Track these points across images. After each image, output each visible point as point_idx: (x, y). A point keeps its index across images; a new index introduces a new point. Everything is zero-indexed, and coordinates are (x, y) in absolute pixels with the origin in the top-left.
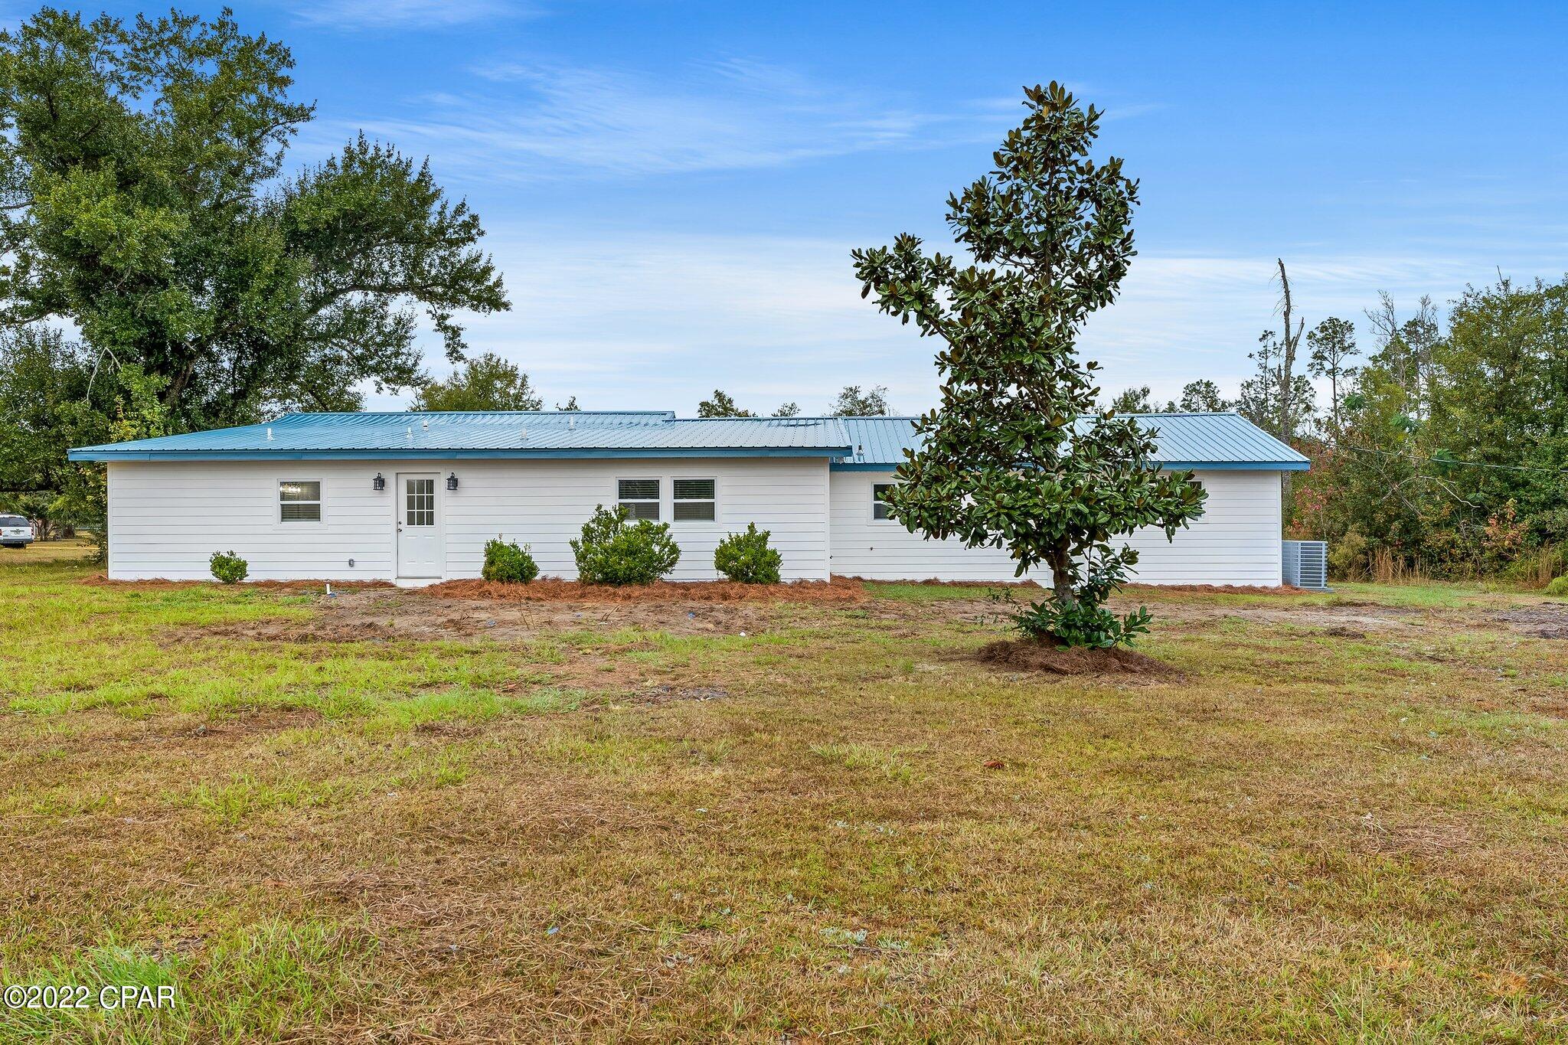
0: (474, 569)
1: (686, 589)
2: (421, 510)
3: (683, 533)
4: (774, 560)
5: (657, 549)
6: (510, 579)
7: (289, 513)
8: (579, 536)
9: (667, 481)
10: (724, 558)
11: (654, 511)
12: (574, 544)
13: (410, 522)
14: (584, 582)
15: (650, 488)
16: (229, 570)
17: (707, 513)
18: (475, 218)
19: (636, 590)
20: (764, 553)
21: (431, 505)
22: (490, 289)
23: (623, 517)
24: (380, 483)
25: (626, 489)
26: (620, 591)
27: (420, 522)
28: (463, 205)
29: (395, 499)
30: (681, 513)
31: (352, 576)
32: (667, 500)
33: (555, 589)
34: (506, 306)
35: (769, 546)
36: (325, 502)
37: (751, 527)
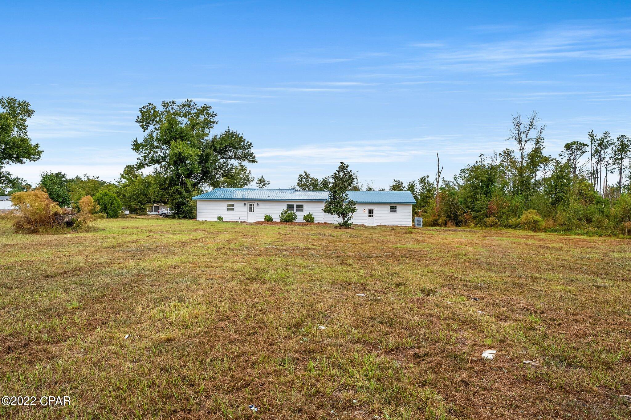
0: (262, 219)
1: (298, 223)
2: (252, 209)
3: (299, 214)
4: (314, 219)
5: (293, 216)
6: (269, 221)
7: (229, 209)
8: (280, 214)
9: (295, 205)
10: (305, 218)
11: (293, 210)
12: (279, 215)
13: (250, 211)
14: (281, 222)
15: (292, 206)
16: (220, 219)
17: (302, 210)
18: (251, 143)
19: (290, 223)
20: (312, 217)
21: (253, 208)
22: (253, 158)
23: (288, 211)
24: (245, 204)
25: (288, 206)
26: (287, 223)
27: (252, 211)
28: (249, 141)
29: (247, 207)
30: (298, 210)
31: (240, 220)
32: (295, 208)
33: (276, 223)
34: (256, 162)
35: (313, 216)
36: (235, 207)
37: (310, 213)
